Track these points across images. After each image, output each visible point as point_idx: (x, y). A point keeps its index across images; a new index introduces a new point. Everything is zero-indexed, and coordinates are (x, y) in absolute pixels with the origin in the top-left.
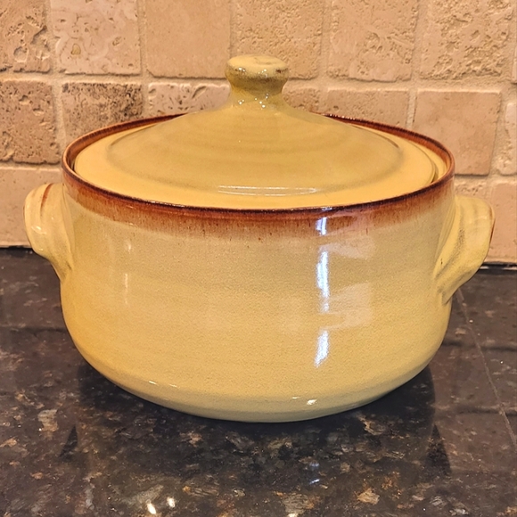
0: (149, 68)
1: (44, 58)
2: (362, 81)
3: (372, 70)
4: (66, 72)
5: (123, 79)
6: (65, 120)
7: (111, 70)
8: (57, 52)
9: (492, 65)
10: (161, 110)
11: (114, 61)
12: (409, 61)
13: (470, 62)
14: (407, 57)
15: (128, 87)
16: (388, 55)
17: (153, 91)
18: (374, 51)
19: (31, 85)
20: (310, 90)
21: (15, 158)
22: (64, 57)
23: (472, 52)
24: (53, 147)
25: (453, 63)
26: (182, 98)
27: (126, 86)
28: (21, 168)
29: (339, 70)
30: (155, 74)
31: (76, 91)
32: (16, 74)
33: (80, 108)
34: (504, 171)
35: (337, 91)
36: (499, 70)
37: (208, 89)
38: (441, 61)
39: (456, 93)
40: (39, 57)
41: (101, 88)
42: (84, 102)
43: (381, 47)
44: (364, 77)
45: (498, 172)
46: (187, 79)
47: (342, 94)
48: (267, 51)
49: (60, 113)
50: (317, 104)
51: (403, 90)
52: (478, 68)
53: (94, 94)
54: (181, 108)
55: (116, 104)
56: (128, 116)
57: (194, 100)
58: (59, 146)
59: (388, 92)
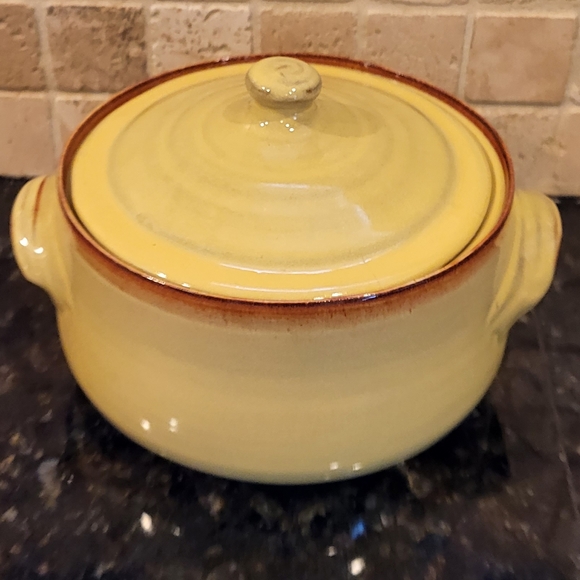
5: (120, 1)
10: (167, 34)
15: (126, 11)
17: (156, 14)
20: (346, 13)
24: (37, 72)
26: (191, 20)
27: (123, 9)
31: (63, 14)
33: (68, 33)
35: (379, 15)
37: (222, 12)
39: (522, 18)
41: (94, 11)
42: (74, 25)
45: (573, 101)
46: (197, 1)
47: (384, 18)
50: (355, 29)
51: (459, 13)
53: (84, 17)
54: (190, 33)
55: (111, 28)
56: (126, 41)
57: (205, 24)
58: (43, 71)
59: (440, 17)
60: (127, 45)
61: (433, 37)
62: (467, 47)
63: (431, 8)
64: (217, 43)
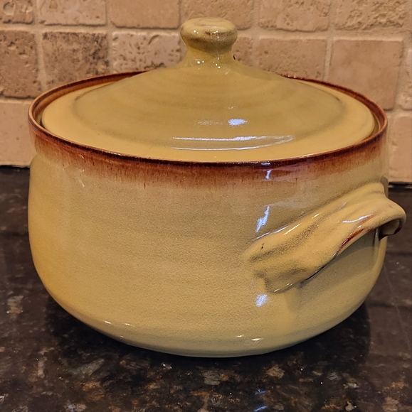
0: (112, 20)
1: (27, 12)
2: (288, 31)
3: (295, 22)
4: (46, 23)
5: (92, 28)
6: (45, 62)
7: (81, 21)
8: (38, 6)
9: (395, 18)
10: (123, 54)
11: (84, 14)
12: (326, 14)
13: (377, 15)
14: (324, 11)
15: (96, 36)
16: (309, 9)
17: (116, 39)
18: (297, 6)
19: (17, 34)
20: (245, 38)
21: (5, 93)
22: (44, 10)
23: (379, 7)
24: (36, 85)
25: (363, 16)
26: (140, 45)
27: (94, 35)
28: (10, 101)
29: (269, 22)
30: (118, 25)
31: (53, 38)
32: (6, 25)
33: (57, 53)
34: (407, 106)
35: (267, 39)
36: (401, 22)
37: (161, 37)
38: (353, 14)
39: (365, 41)
40: (23, 10)
41: (74, 36)
42: (61, 48)
43: (303, 3)
44: (289, 27)
45: (401, 107)
46: (144, 29)
47: (271, 42)
48: (209, 6)
49: (41, 57)
50: (251, 50)
51: (322, 38)
52: (383, 20)
53: (68, 41)
54: (139, 53)
55: (86, 49)
56: (95, 60)
57: (150, 46)
58: (40, 84)
59: (309, 40)
60: (96, 64)
61: (304, 56)
62: (327, 64)
63: (302, 34)
64: (157, 62)
